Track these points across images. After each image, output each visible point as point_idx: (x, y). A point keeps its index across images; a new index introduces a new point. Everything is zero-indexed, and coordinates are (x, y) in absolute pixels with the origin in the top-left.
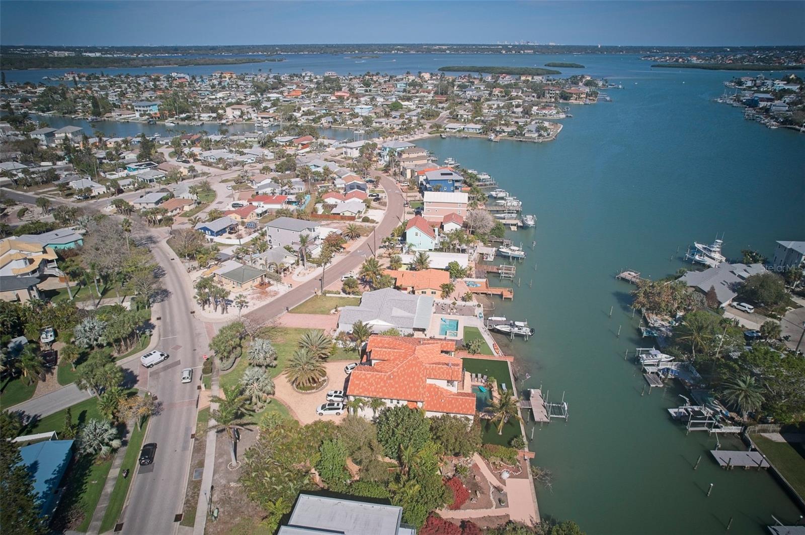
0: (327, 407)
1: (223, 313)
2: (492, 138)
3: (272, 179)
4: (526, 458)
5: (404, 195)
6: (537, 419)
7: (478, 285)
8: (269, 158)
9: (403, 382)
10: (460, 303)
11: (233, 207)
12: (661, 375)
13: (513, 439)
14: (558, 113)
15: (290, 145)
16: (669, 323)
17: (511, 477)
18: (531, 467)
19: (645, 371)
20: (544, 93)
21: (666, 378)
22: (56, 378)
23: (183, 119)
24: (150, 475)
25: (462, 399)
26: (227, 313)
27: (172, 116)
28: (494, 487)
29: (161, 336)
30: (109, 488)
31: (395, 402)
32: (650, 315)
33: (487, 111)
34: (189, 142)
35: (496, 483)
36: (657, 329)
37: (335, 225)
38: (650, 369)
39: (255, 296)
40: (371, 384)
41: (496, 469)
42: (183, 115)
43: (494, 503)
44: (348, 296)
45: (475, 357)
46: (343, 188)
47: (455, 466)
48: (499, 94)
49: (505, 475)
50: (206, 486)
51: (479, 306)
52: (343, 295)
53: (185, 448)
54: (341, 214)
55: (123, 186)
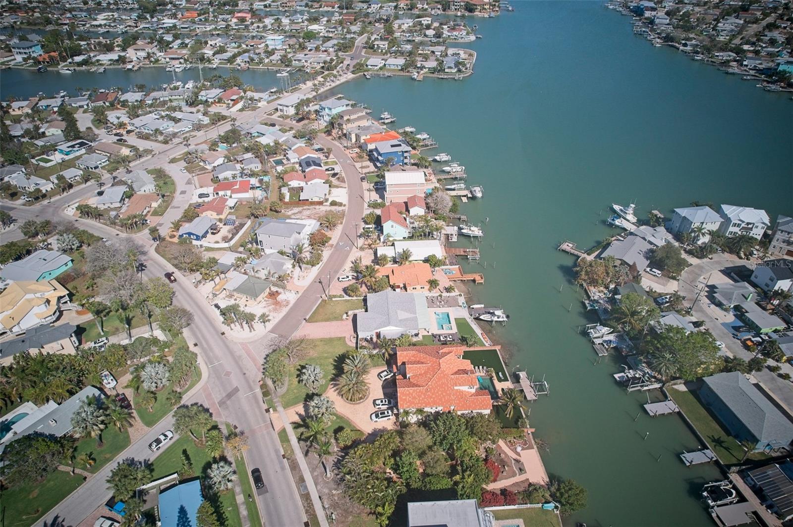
0: (380, 416)
1: (251, 331)
2: (415, 77)
3: (225, 157)
4: (529, 432)
5: (358, 165)
6: (529, 398)
7: (454, 272)
8: (205, 123)
9: (438, 392)
10: (445, 294)
11: (199, 197)
12: (605, 346)
13: (518, 421)
14: (468, 34)
15: (219, 102)
16: (605, 294)
17: (523, 449)
18: (534, 440)
19: (593, 343)
20: (449, 5)
21: (609, 346)
22: (140, 421)
23: (80, 64)
24: (267, 494)
25: (481, 398)
26: (254, 330)
27: (64, 59)
28: (514, 459)
29: (208, 364)
30: (244, 512)
32: (590, 287)
34: (107, 104)
35: (515, 456)
36: (597, 302)
37: (308, 213)
38: (597, 341)
39: (271, 307)
40: (414, 398)
41: (511, 445)
42: (78, 59)
43: (517, 472)
44: (350, 298)
45: (472, 349)
46: (297, 162)
49: (519, 449)
50: (314, 496)
51: (460, 295)
52: (347, 298)
53: (283, 468)
54: (310, 200)
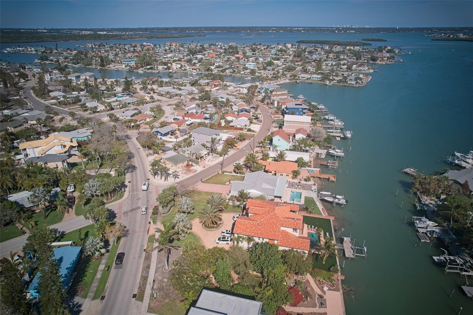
0: (221, 239)
1: (165, 181)
2: (327, 83)
3: (197, 104)
4: (339, 279)
5: (273, 116)
6: (347, 255)
7: (315, 172)
8: (195, 92)
9: (267, 227)
10: (303, 182)
11: (174, 120)
12: (428, 234)
13: (332, 267)
14: (369, 69)
15: (207, 85)
16: (435, 202)
17: (329, 289)
18: (342, 285)
19: (418, 231)
20: (361, 57)
21: (432, 236)
22: (74, 212)
23: (148, 69)
24: (121, 270)
25: (302, 240)
26: (167, 181)
27: (142, 67)
28: (318, 295)
29: (131, 192)
30: (99, 276)
31: (261, 239)
32: (423, 196)
33: (325, 67)
34: (151, 82)
35: (320, 292)
36: (427, 205)
37: (231, 133)
38: (421, 230)
39: (184, 172)
40: (248, 228)
41: (320, 285)
42: (148, 67)
43: (318, 305)
44: (237, 174)
45: (311, 215)
46: (237, 111)
47: (295, 280)
48: (333, 57)
49: (326, 289)
50: (150, 279)
51: (315, 185)
52: (234, 174)
53: (140, 257)
54: (235, 126)
55: (114, 106)
